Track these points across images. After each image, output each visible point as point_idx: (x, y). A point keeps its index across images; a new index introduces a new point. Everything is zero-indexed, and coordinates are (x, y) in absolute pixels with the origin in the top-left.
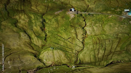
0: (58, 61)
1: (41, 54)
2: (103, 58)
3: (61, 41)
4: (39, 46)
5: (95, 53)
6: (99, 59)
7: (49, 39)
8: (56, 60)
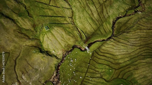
0: (66, 46)
1: (42, 42)
2: (100, 18)
3: (46, 10)
4: (31, 30)
5: (88, 14)
6: (98, 21)
7: (32, 11)
8: (63, 45)
